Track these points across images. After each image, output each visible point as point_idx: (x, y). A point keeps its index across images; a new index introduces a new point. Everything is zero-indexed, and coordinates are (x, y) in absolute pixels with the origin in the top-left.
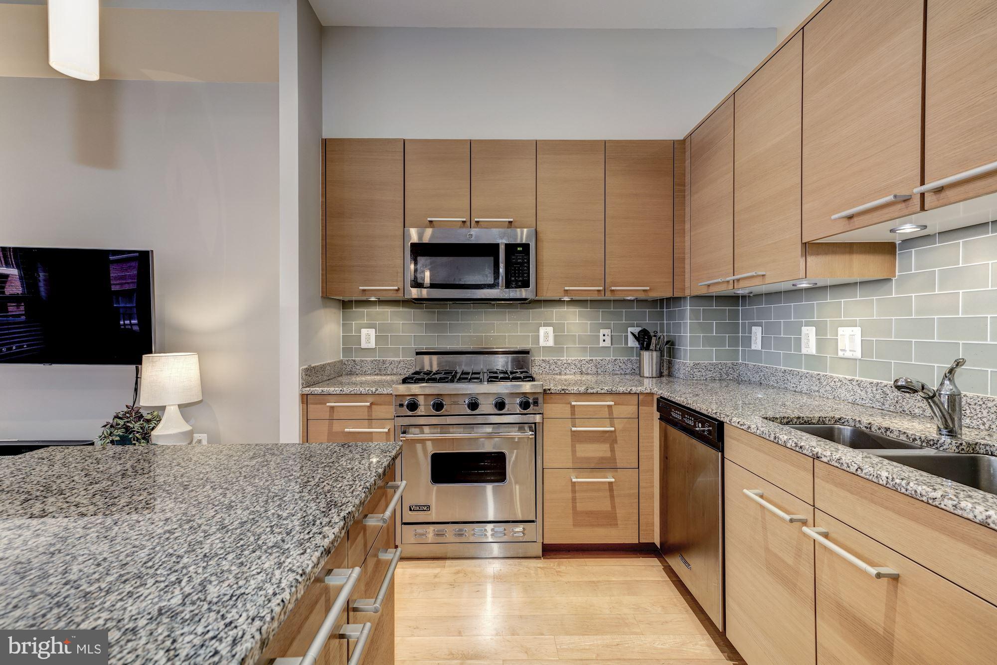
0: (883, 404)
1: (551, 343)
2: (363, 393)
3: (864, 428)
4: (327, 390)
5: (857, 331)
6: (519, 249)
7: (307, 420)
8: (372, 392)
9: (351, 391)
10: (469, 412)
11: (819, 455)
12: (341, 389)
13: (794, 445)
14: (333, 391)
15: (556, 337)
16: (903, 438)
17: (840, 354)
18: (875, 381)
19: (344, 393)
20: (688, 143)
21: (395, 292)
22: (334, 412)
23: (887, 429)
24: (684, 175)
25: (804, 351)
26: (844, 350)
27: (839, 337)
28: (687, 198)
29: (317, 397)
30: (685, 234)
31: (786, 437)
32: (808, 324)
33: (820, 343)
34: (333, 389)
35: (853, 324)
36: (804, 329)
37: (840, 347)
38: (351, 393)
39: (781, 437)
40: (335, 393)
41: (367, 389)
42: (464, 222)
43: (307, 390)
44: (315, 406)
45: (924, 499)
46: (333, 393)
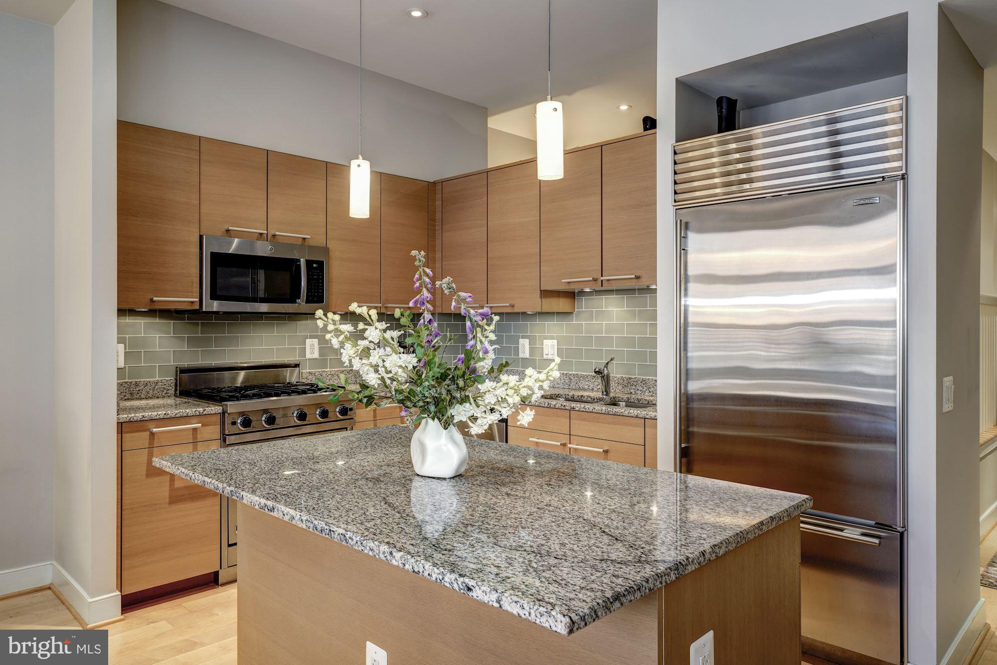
0: (569, 386)
1: (316, 355)
2: (189, 415)
3: (570, 398)
4: (148, 415)
5: (555, 342)
6: (314, 265)
7: (122, 451)
8: (200, 413)
9: (176, 414)
10: (299, 422)
11: (574, 407)
12: (164, 412)
13: (560, 405)
14: (156, 416)
15: (320, 348)
16: (589, 399)
17: (545, 357)
18: (565, 372)
19: (168, 416)
20: (439, 187)
21: (190, 304)
22: (154, 439)
23: (582, 396)
24: (435, 212)
25: (521, 355)
26: (548, 355)
27: (544, 346)
28: (438, 233)
29: (134, 425)
30: (435, 261)
31: (555, 403)
32: (523, 337)
33: (532, 350)
34: (156, 413)
35: (552, 338)
36: (521, 340)
37: (544, 353)
38: (177, 416)
39: (552, 403)
40: (158, 417)
41: (194, 410)
42: (261, 234)
43: (124, 417)
44: (131, 434)
45: (619, 414)
46: (156, 418)
